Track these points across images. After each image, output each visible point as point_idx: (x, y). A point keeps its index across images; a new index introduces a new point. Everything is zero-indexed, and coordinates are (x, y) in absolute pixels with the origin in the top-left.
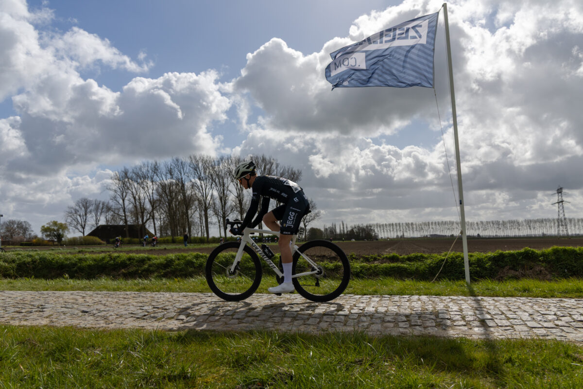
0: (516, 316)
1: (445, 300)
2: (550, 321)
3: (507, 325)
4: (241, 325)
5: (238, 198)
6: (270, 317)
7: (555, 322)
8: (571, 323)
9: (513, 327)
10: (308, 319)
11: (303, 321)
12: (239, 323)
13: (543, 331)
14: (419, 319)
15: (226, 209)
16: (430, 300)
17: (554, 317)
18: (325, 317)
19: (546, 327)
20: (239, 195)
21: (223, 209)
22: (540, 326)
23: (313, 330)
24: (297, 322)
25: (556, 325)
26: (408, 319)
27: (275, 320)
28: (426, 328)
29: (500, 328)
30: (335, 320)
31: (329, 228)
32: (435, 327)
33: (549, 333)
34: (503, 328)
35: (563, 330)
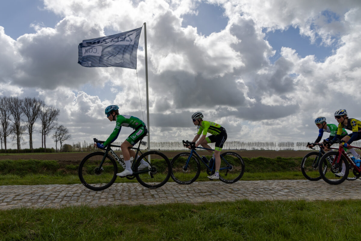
0: (169, 192)
1: (135, 185)
2: (185, 194)
3: (164, 196)
4: (8, 206)
5: (16, 124)
6: (30, 200)
7: (187, 194)
8: (194, 194)
9: (167, 197)
10: (54, 199)
11: (51, 201)
12: (7, 205)
13: (181, 199)
14: (120, 196)
15: (7, 131)
16: (128, 185)
17: (187, 191)
18: (65, 198)
19: (182, 197)
20: (17, 123)
21: (4, 131)
22: (180, 196)
23: (57, 206)
24: (47, 201)
25: (187, 195)
26: (114, 196)
27: (32, 201)
28: (123, 200)
29: (161, 198)
30: (71, 199)
31: (76, 144)
32: (128, 200)
33: (183, 200)
34: (163, 198)
35: (190, 198)
